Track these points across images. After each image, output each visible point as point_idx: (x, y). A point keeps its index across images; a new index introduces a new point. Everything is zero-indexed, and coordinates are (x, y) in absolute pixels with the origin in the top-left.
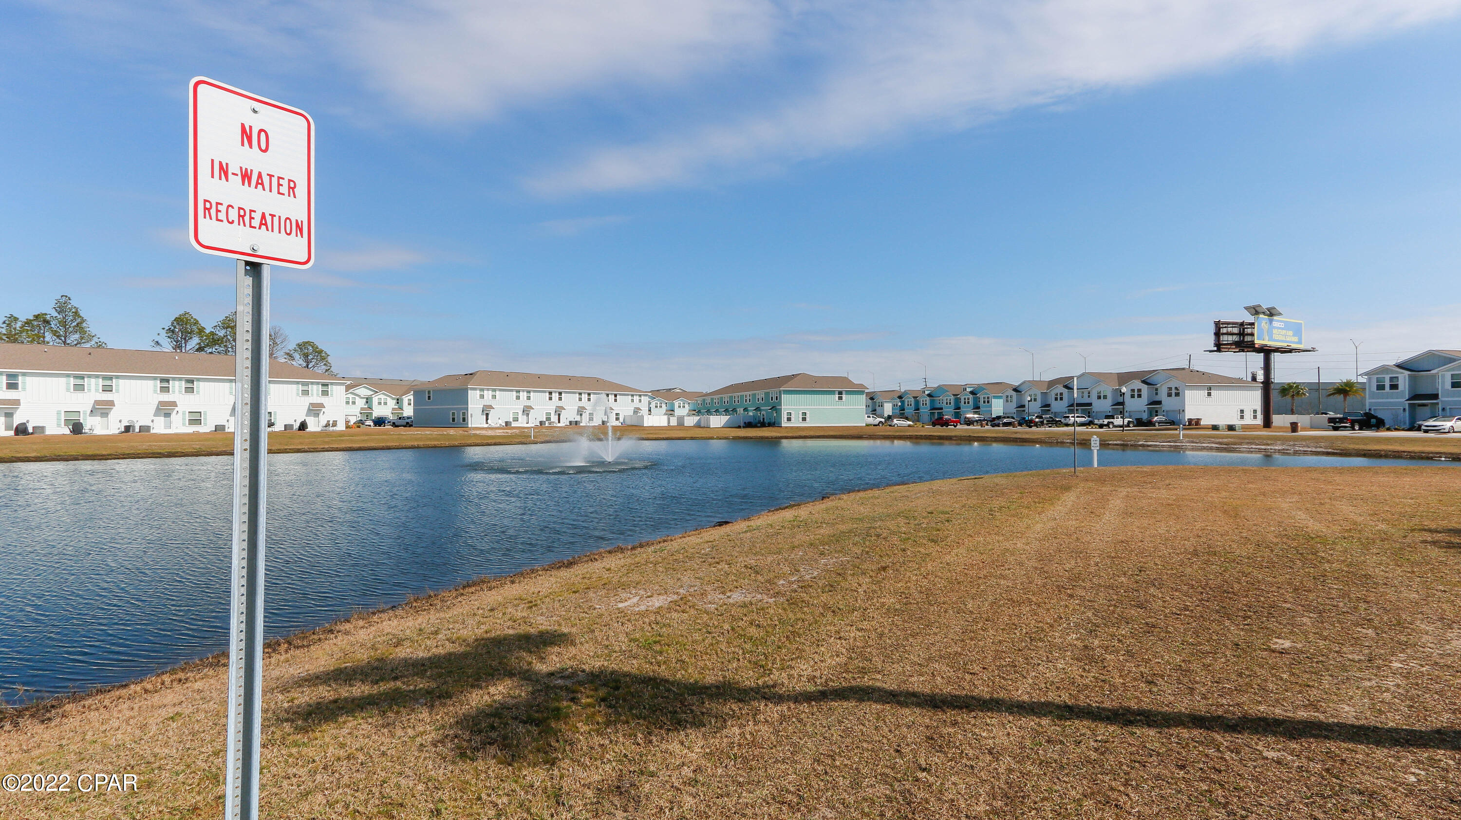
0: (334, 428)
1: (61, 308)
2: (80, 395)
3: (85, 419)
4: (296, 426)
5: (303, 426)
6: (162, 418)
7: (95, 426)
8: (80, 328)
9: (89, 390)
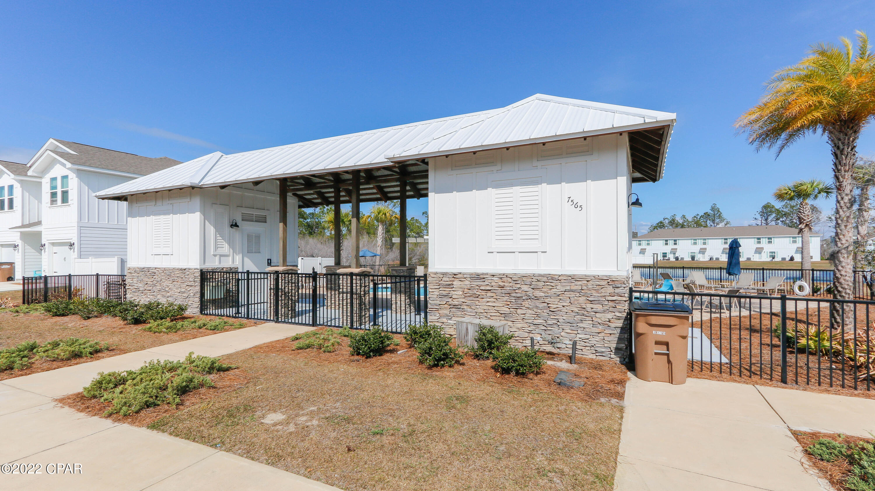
1: (713, 209)
2: (695, 246)
3: (696, 255)
4: (788, 259)
5: (792, 259)
7: (700, 258)
8: (720, 216)
9: (698, 244)
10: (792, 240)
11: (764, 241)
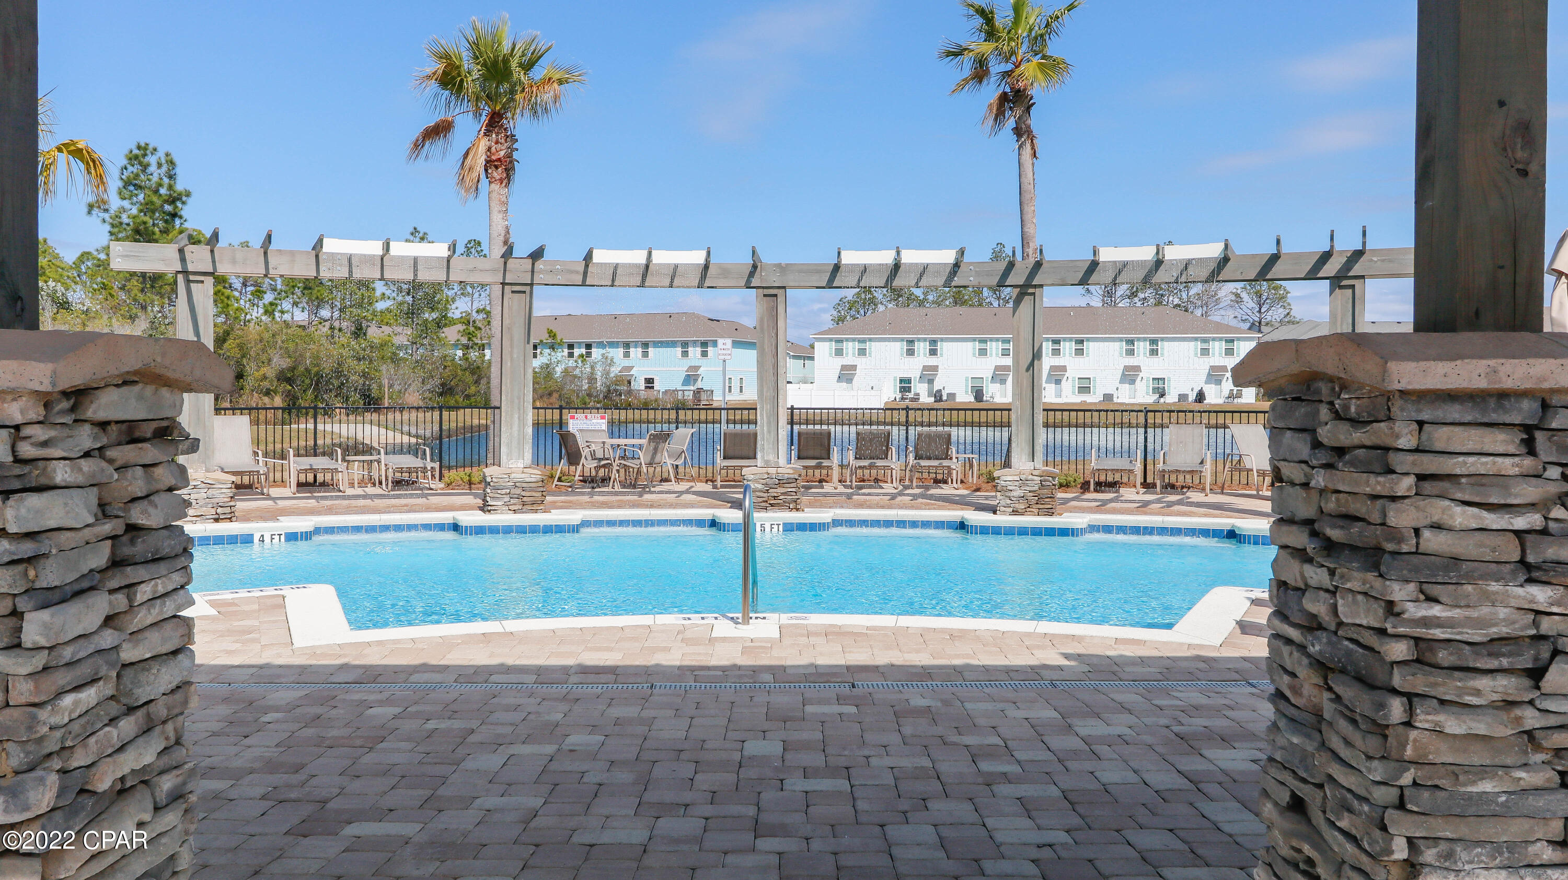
0: (1239, 400)
2: (983, 360)
3: (987, 386)
4: (1192, 397)
5: (1200, 397)
6: (1053, 385)
10: (1199, 347)
11: (1142, 347)
